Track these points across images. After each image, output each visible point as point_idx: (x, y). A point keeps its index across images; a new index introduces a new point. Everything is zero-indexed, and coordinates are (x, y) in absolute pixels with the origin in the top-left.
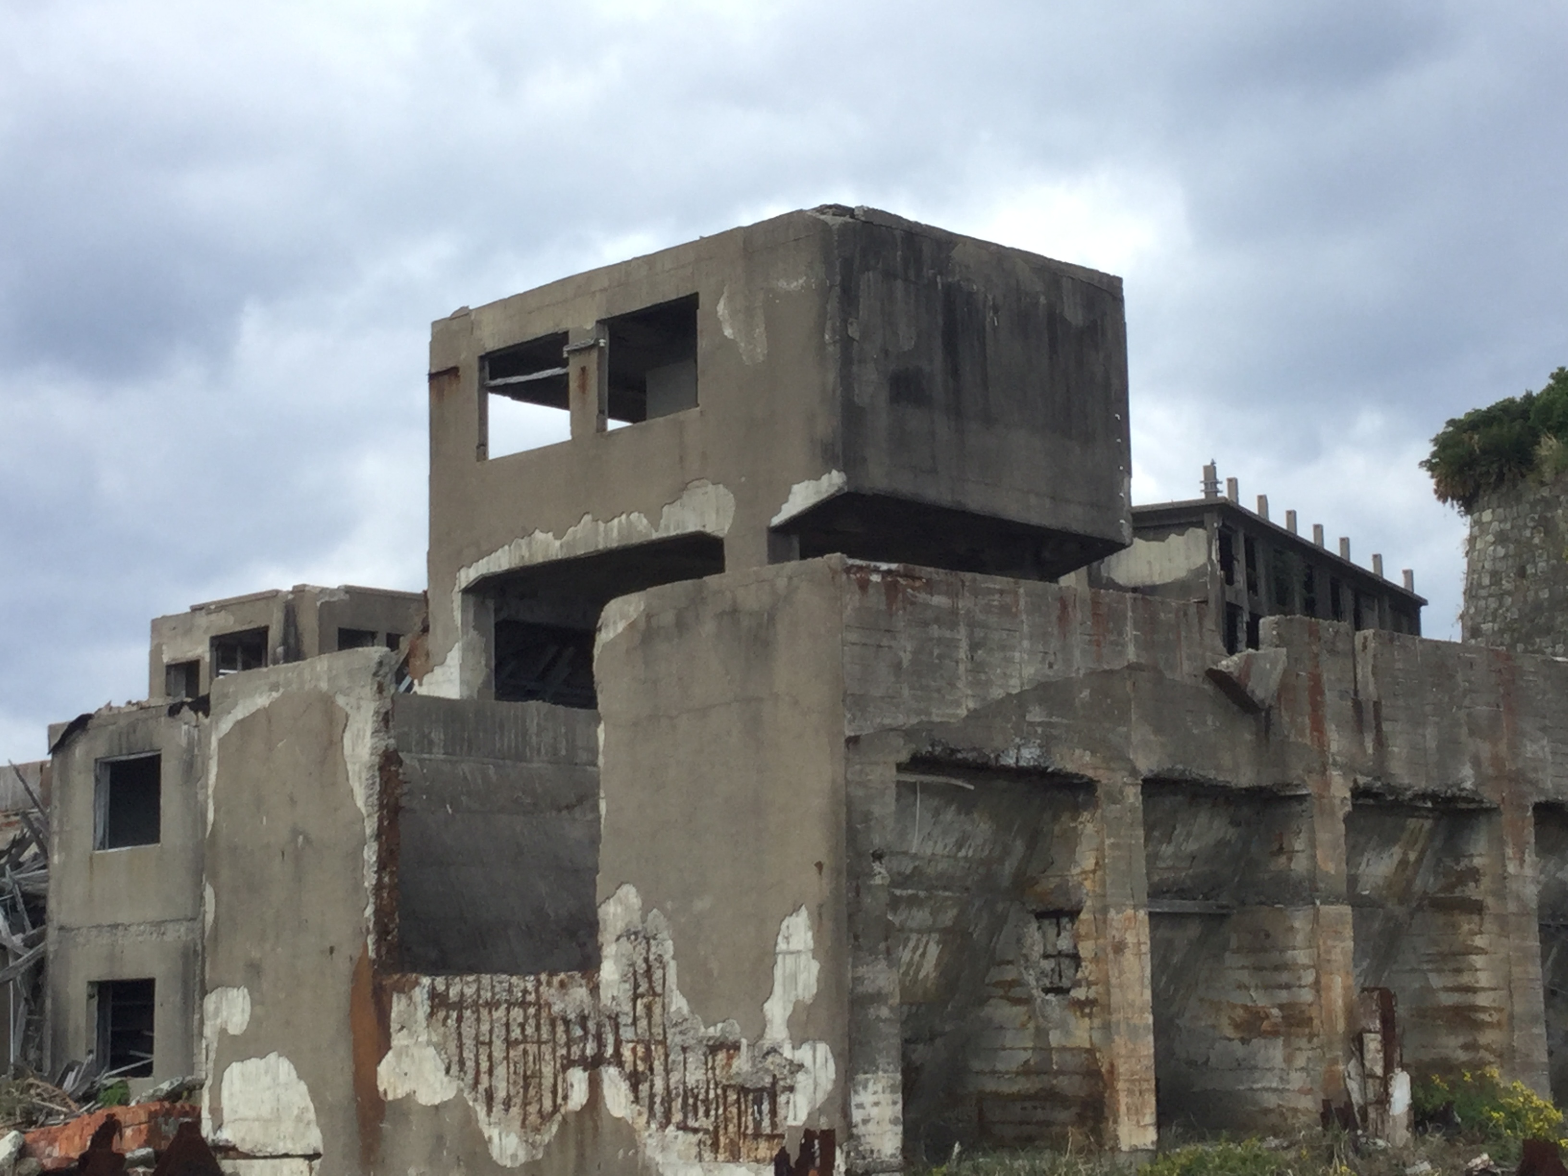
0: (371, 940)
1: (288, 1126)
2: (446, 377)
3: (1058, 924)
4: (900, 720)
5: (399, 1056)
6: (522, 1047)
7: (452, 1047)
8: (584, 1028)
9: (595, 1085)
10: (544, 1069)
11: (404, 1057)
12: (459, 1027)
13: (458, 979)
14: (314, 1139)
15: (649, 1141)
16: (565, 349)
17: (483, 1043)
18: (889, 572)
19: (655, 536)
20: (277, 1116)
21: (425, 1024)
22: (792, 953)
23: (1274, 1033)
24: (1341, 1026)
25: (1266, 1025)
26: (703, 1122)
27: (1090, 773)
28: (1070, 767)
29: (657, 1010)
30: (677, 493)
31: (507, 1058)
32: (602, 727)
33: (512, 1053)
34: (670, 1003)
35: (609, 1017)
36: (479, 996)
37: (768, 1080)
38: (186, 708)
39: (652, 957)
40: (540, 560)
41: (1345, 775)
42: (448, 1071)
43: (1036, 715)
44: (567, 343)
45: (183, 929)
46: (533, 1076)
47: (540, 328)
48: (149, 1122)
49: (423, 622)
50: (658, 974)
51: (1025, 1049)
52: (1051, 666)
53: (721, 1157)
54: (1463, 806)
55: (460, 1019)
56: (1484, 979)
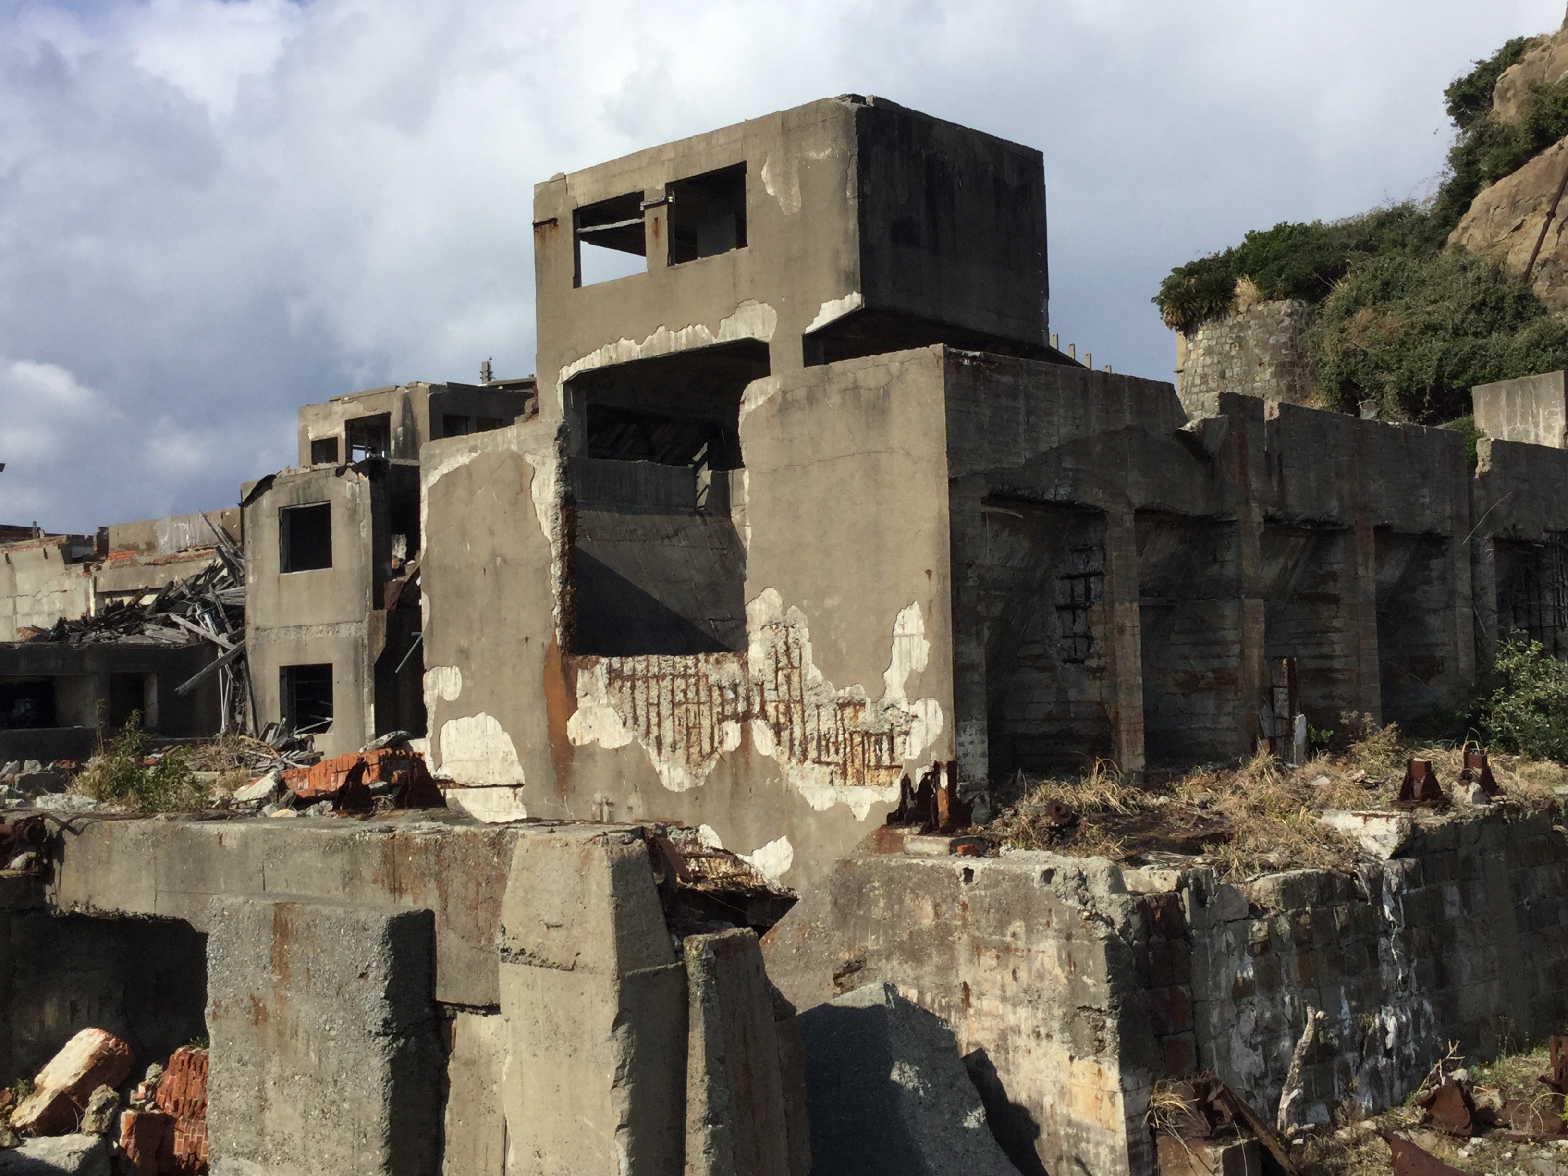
0: (558, 633)
1: (496, 765)
2: (547, 226)
3: (1074, 615)
4: (982, 466)
5: (584, 714)
6: (684, 707)
7: (627, 708)
8: (735, 692)
9: (746, 733)
10: (702, 722)
11: (588, 715)
12: (633, 693)
13: (630, 659)
14: (518, 774)
15: (791, 772)
16: (643, 204)
17: (652, 704)
18: (974, 358)
19: (715, 341)
20: (486, 757)
21: (604, 691)
22: (907, 636)
23: (1210, 689)
24: (1257, 683)
25: (1201, 684)
26: (833, 757)
27: (1102, 505)
28: (1090, 501)
29: (795, 679)
30: (732, 310)
31: (673, 714)
32: (747, 473)
33: (676, 711)
34: (806, 674)
35: (756, 684)
36: (648, 671)
37: (887, 728)
38: (349, 470)
39: (790, 641)
40: (625, 360)
41: (1260, 507)
42: (624, 724)
43: (1068, 463)
44: (643, 200)
45: (353, 628)
46: (694, 727)
47: (621, 188)
48: (379, 763)
49: (533, 405)
50: (795, 653)
51: (1049, 703)
52: (1077, 427)
53: (849, 783)
54: (1329, 528)
55: (633, 688)
56: (1338, 649)
